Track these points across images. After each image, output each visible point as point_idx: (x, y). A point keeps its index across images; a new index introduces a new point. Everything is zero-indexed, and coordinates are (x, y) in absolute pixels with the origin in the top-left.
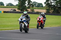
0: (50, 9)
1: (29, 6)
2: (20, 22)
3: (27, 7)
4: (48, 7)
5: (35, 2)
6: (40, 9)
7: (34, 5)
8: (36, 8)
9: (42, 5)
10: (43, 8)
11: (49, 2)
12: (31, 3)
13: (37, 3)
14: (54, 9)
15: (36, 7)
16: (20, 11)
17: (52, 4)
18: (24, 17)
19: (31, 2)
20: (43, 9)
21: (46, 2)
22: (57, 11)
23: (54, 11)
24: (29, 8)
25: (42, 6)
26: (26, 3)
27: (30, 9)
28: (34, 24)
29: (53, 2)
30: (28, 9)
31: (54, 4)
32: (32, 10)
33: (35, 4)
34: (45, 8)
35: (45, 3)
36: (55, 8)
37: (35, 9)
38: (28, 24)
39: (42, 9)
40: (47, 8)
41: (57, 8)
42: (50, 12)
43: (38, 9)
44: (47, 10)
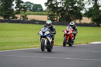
0: (56, 14)
1: (18, 9)
2: (42, 37)
3: (14, 11)
4: (52, 11)
5: (29, 2)
6: (38, 14)
7: (27, 8)
8: (30, 12)
9: (41, 7)
10: (44, 13)
11: (53, 3)
12: (21, 4)
13: (32, 4)
14: (62, 15)
15: (31, 10)
16: (2, 19)
17: (59, 6)
18: (47, 29)
19: (22, 2)
20: (43, 15)
21: (48, 2)
22: (68, 18)
23: (62, 17)
24: (18, 12)
25: (42, 10)
26: (13, 5)
27: (19, 15)
28: (26, 41)
29: (60, 3)
30: (17, 15)
31: (61, 5)
32: (23, 16)
33: (29, 7)
34: (47, 13)
35: (46, 4)
36: (63, 12)
37: (29, 14)
38: (53, 39)
39: (40, 15)
40: (50, 14)
41: (67, 13)
42: (56, 19)
43: (34, 14)
44: (50, 16)
